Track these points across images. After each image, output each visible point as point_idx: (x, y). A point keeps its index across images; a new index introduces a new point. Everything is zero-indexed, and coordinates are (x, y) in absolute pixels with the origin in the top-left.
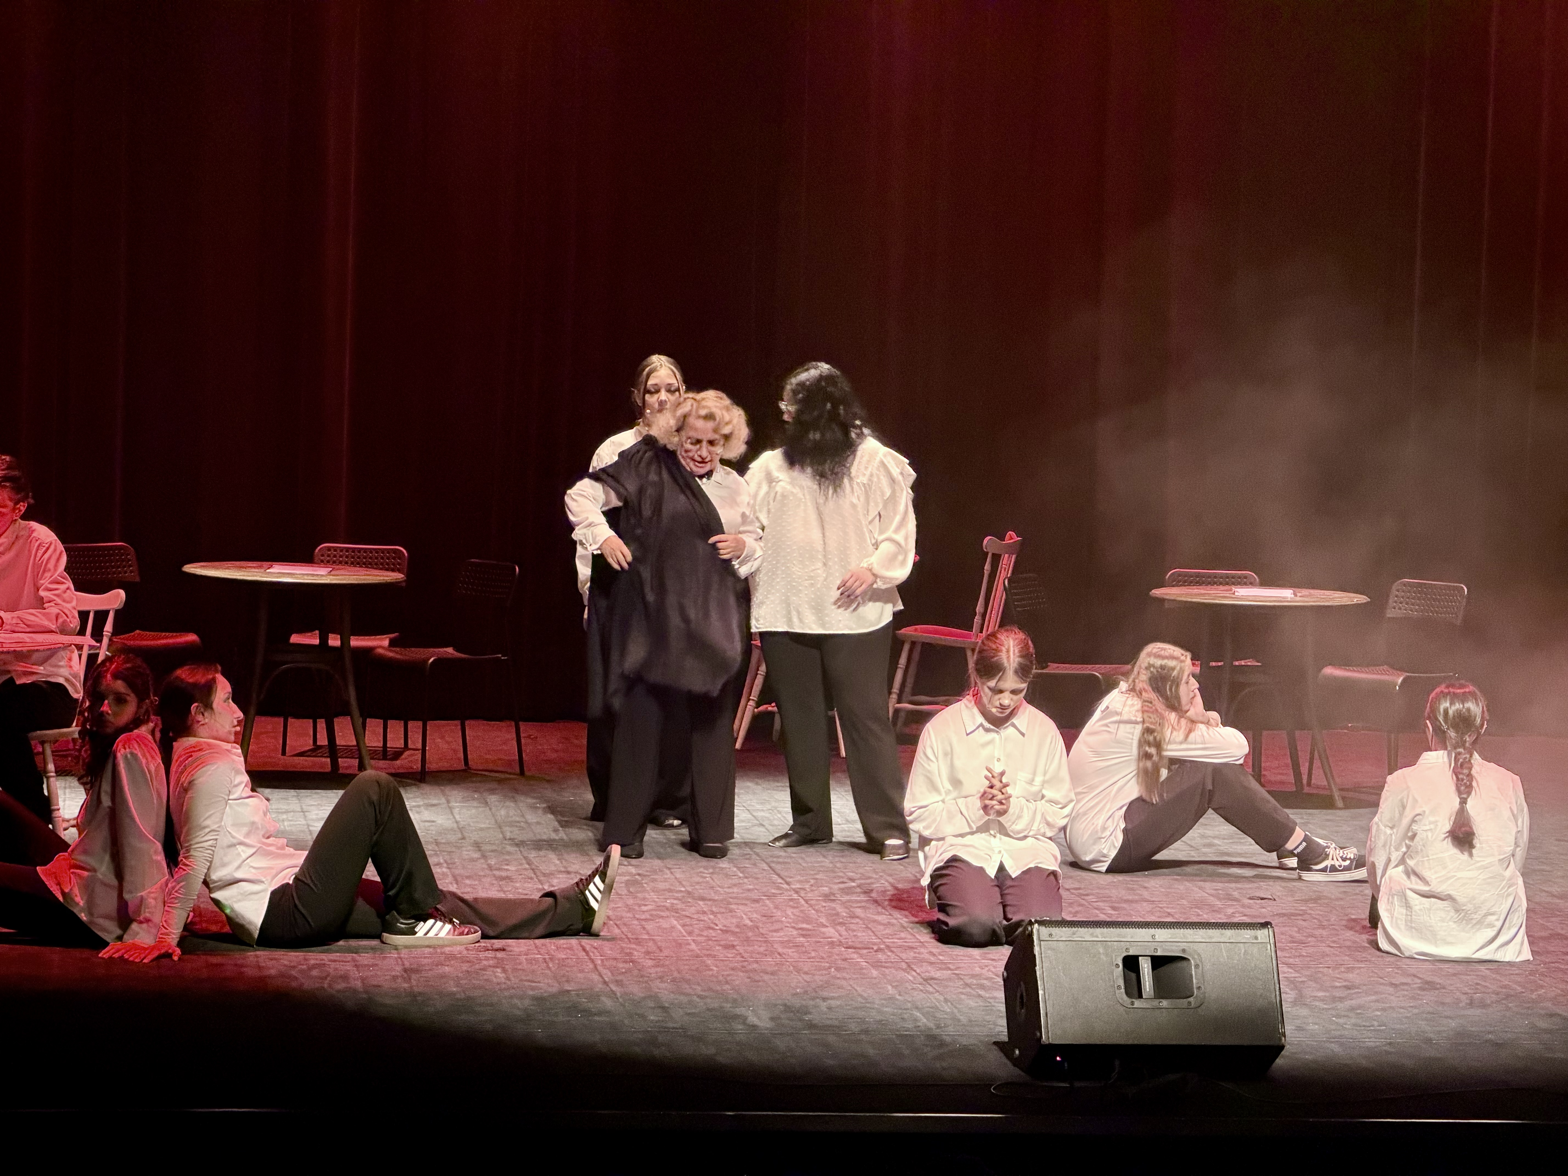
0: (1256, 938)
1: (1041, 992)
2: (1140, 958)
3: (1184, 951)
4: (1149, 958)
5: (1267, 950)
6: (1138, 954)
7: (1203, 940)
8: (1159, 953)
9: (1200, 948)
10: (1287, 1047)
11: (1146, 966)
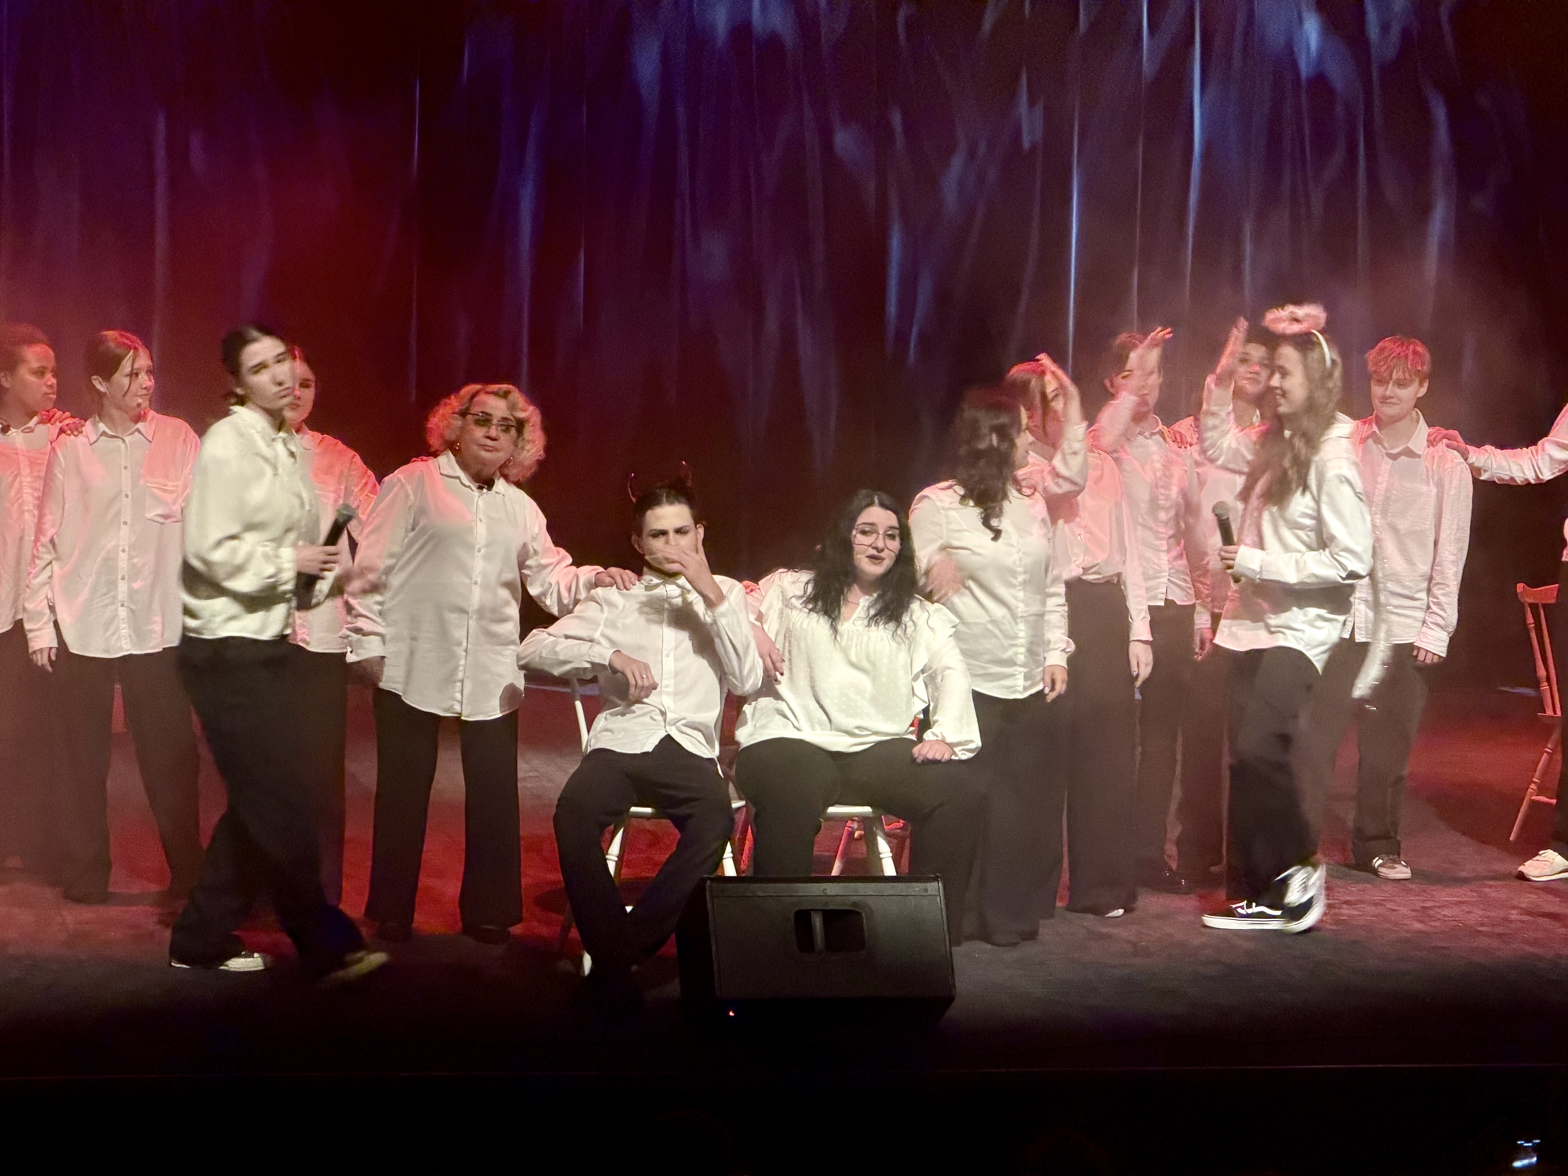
0: (926, 890)
1: (714, 948)
2: (812, 913)
3: (854, 904)
4: (820, 913)
5: (937, 902)
6: (810, 908)
7: (873, 894)
8: (831, 907)
9: (870, 902)
10: (957, 999)
11: (817, 920)
